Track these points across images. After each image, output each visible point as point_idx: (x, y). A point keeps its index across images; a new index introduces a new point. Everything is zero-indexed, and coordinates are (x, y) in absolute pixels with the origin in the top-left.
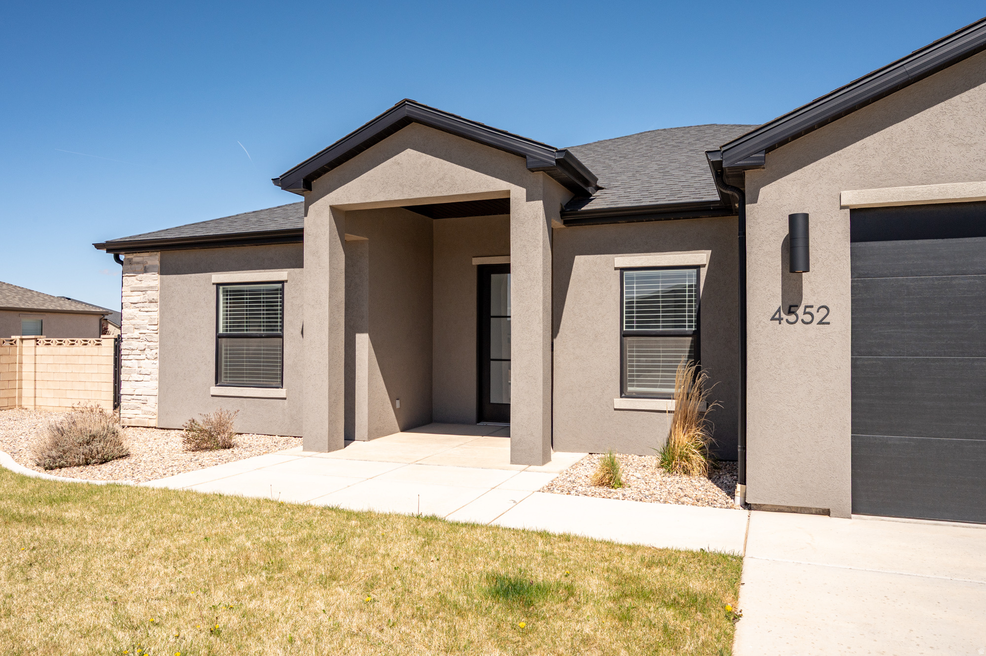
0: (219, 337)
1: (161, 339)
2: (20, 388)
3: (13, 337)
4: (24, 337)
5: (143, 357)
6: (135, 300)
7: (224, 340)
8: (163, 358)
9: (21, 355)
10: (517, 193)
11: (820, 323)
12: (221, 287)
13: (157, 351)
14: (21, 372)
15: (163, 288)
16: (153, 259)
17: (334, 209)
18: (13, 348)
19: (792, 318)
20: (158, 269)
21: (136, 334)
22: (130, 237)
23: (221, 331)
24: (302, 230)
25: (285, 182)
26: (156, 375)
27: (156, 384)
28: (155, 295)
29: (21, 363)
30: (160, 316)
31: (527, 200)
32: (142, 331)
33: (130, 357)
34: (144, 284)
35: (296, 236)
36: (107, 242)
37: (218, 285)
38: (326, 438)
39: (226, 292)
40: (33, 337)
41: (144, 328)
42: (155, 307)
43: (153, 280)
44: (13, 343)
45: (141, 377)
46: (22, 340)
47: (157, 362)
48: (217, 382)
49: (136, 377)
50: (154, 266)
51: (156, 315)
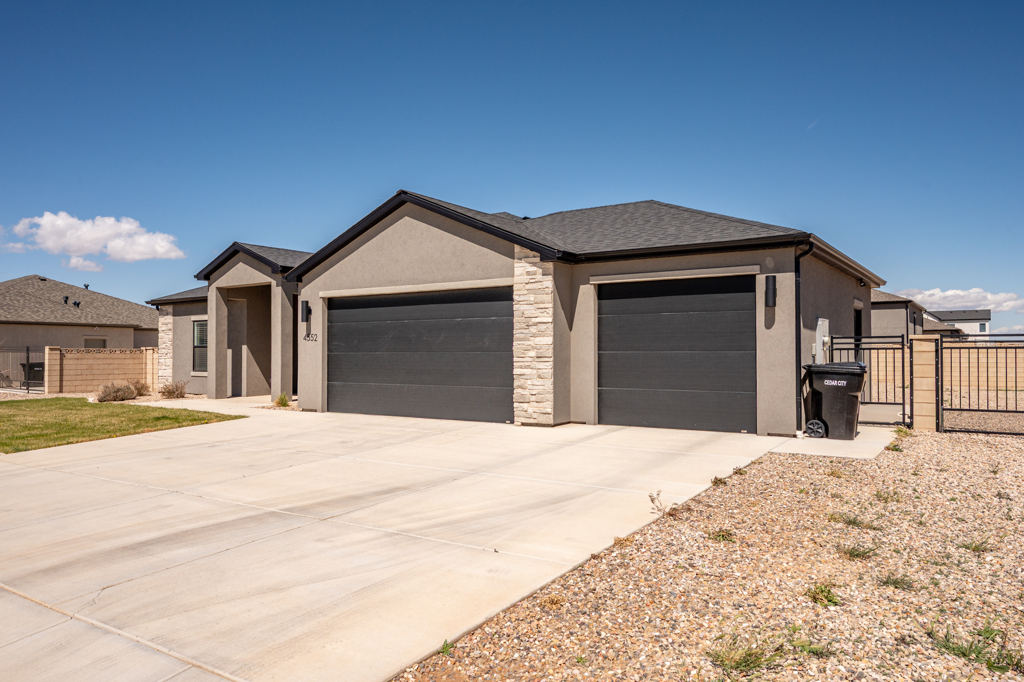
0: (194, 347)
1: (173, 348)
2: (146, 378)
3: (142, 348)
4: (147, 348)
5: (167, 357)
6: (163, 329)
7: (197, 348)
8: (174, 358)
9: (146, 358)
10: (274, 283)
11: (315, 340)
12: (196, 323)
13: (171, 354)
14: (146, 368)
15: (174, 323)
16: (170, 309)
17: (218, 289)
18: (141, 355)
19: (308, 339)
20: (172, 314)
21: (164, 346)
22: (162, 298)
23: (196, 344)
24: (207, 297)
25: (198, 277)
26: (171, 367)
27: (171, 371)
28: (170, 326)
29: (146, 363)
30: (173, 337)
31: (277, 286)
32: (166, 345)
33: (162, 358)
34: (166, 322)
35: (204, 300)
36: (151, 300)
37: (194, 321)
38: (215, 393)
39: (197, 325)
40: (151, 348)
41: (167, 343)
42: (171, 333)
43: (169, 319)
44: (142, 352)
45: (165, 368)
46: (146, 350)
47: (172, 360)
48: (193, 370)
49: (164, 367)
50: (170, 312)
51: (171, 337)
